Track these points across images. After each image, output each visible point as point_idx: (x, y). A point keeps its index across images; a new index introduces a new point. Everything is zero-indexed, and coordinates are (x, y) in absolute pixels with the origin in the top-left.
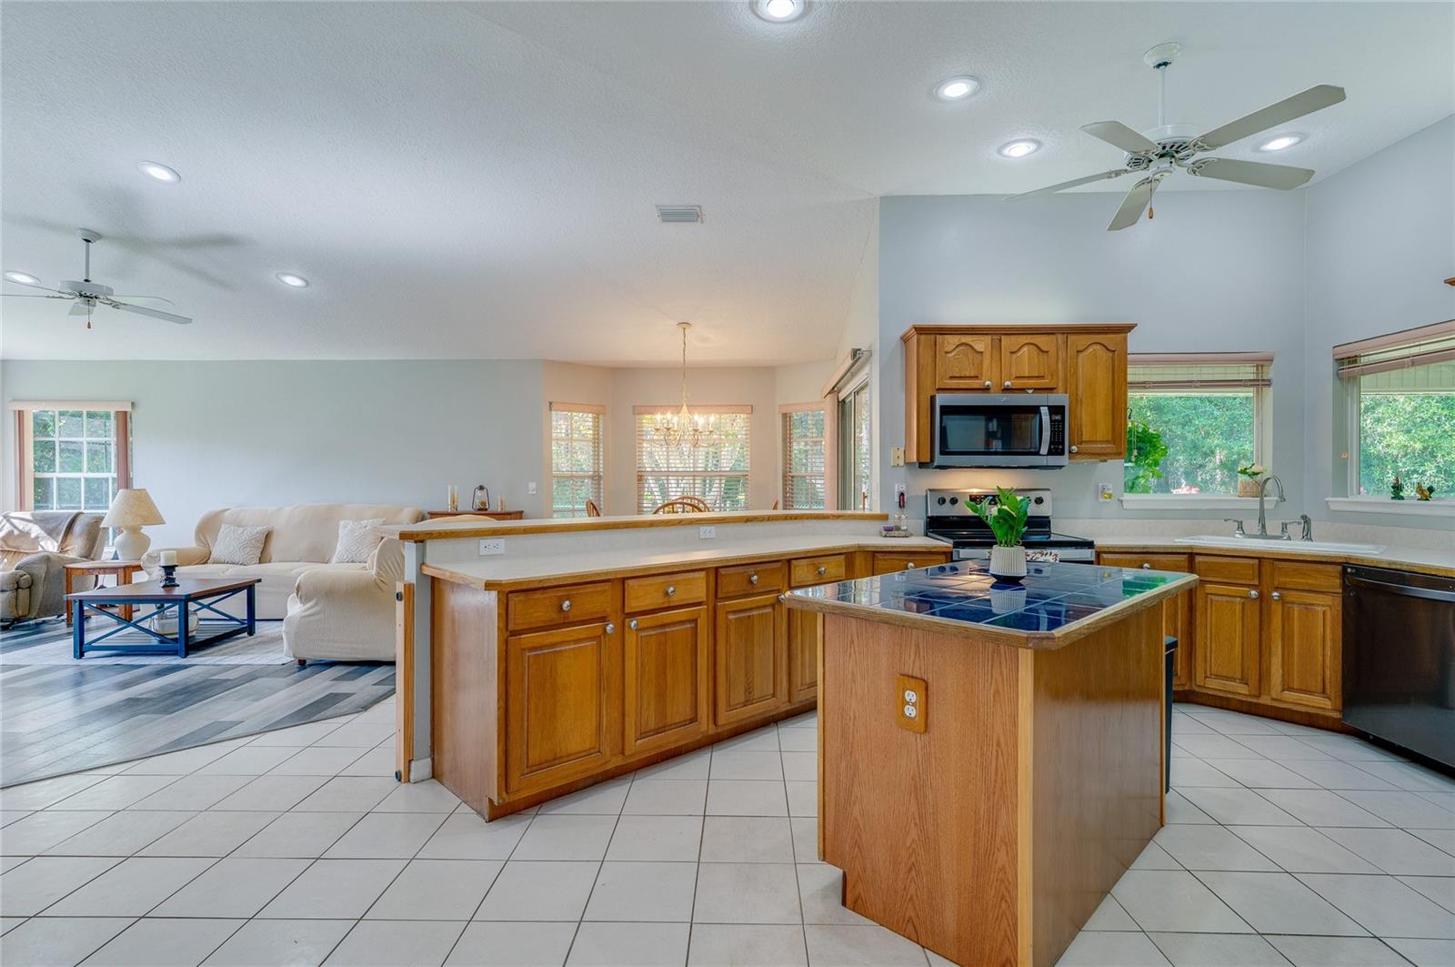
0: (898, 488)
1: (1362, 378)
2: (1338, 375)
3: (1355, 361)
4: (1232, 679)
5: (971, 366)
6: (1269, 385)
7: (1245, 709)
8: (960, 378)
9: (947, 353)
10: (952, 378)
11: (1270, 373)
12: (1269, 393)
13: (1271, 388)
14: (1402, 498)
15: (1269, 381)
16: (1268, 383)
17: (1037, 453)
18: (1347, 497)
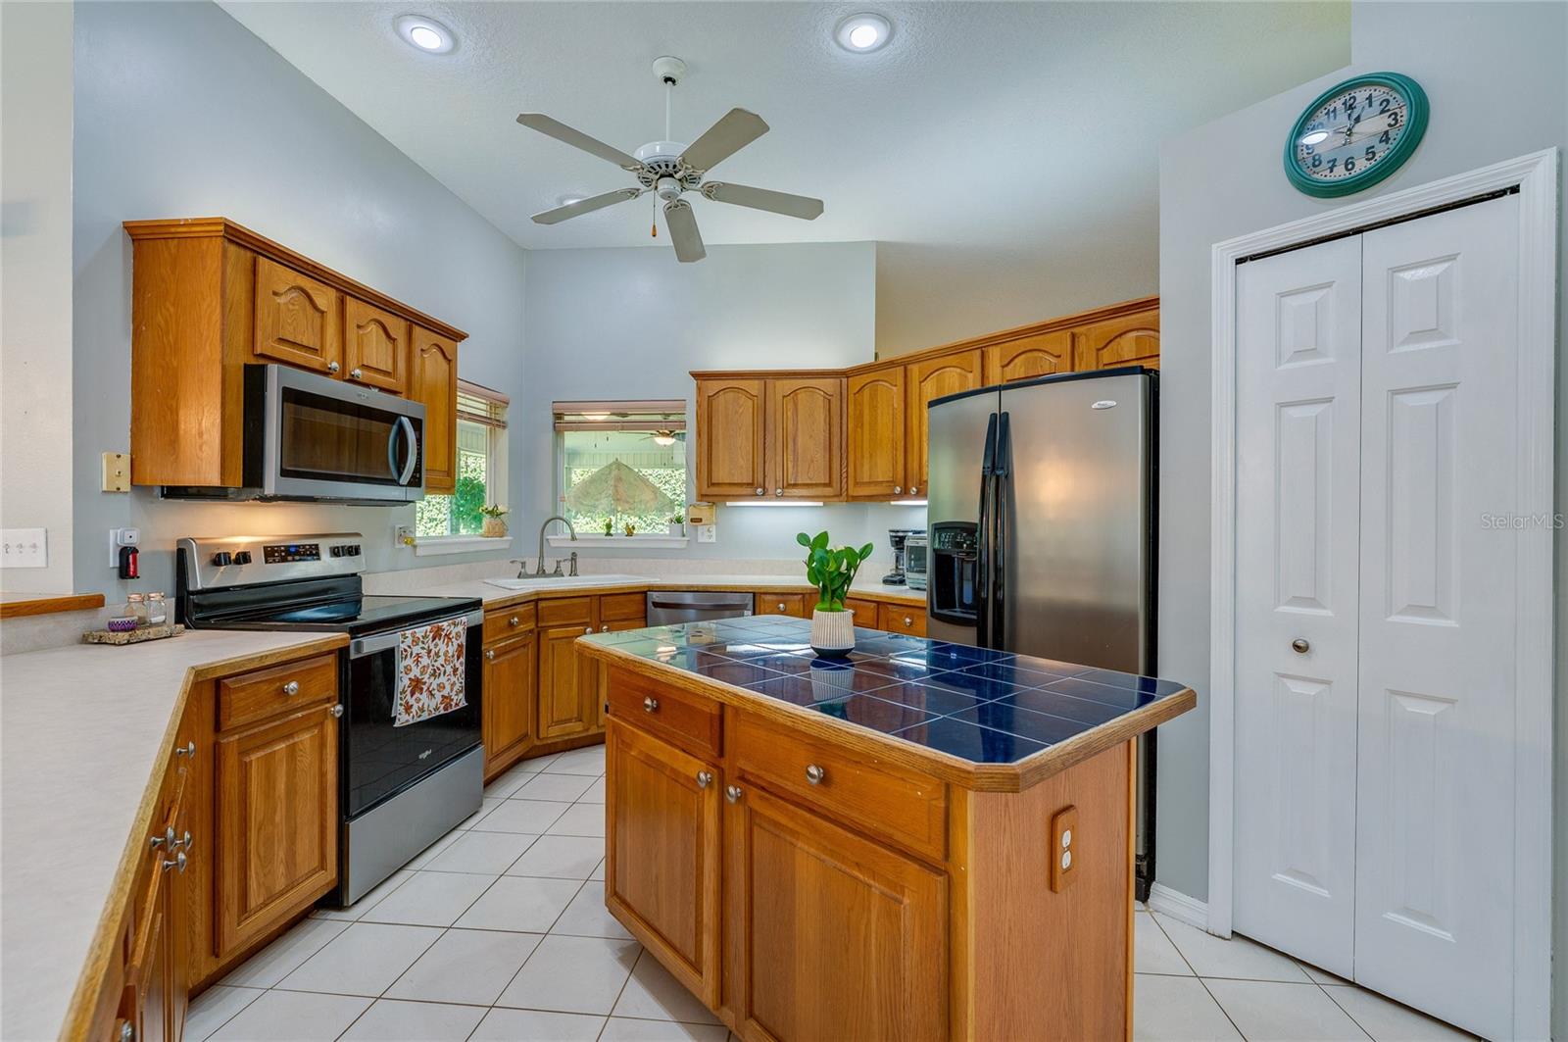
0: (115, 538)
1: (566, 433)
2: (554, 427)
3: (560, 418)
4: (569, 720)
5: (310, 329)
6: (504, 427)
7: (547, 751)
8: (294, 344)
9: (275, 294)
10: (282, 340)
11: (505, 416)
12: (504, 436)
13: (506, 431)
14: (611, 535)
15: (503, 422)
16: (502, 425)
17: (394, 482)
18: (557, 535)
